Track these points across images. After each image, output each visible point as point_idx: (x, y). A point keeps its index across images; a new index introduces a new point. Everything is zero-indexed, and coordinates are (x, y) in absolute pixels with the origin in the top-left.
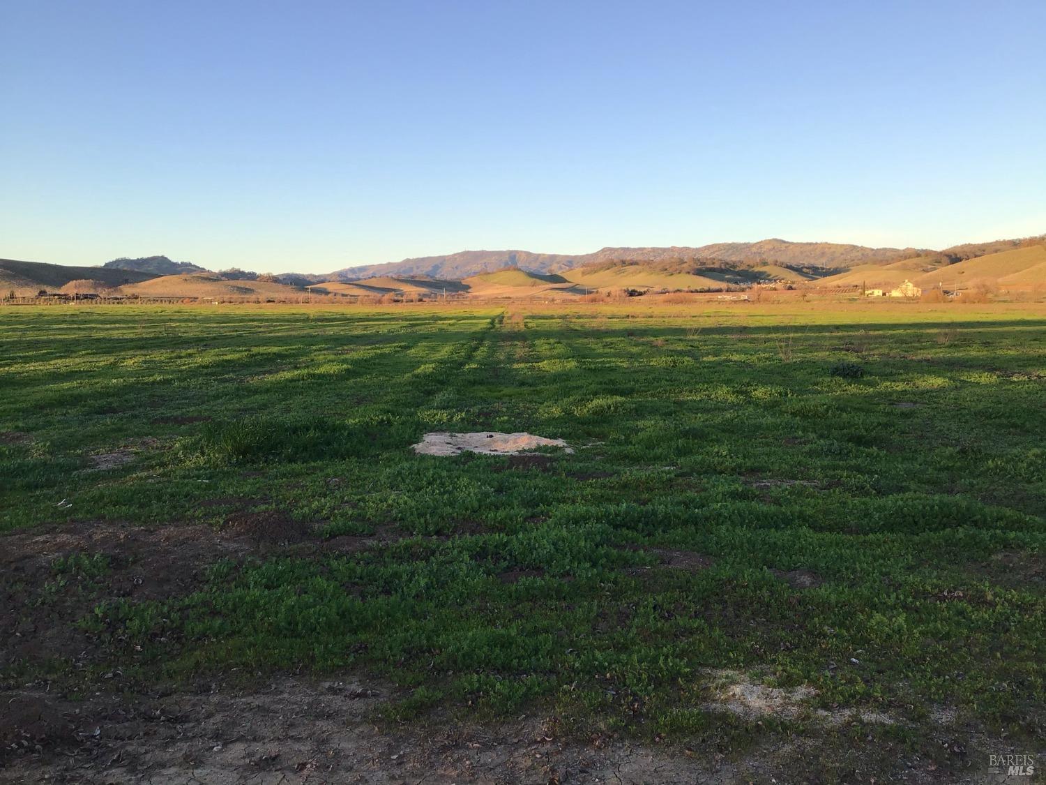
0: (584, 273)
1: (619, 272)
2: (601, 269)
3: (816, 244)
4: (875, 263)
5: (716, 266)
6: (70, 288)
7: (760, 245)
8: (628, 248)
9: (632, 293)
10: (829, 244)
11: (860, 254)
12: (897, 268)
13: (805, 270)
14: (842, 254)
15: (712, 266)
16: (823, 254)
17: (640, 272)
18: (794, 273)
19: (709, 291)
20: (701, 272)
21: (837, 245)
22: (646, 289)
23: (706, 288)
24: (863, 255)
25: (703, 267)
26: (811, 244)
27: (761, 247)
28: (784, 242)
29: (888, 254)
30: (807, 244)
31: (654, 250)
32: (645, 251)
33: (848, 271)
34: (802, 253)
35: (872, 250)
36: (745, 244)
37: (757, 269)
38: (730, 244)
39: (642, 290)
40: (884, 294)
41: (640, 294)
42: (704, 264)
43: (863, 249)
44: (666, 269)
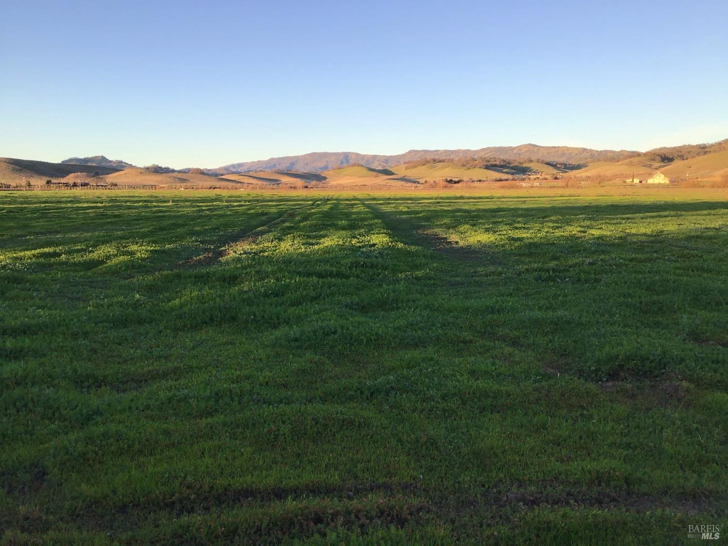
0: (407, 168)
1: (432, 167)
2: (419, 165)
3: (559, 147)
4: (605, 161)
5: (498, 163)
6: (70, 179)
7: (519, 148)
8: (427, 150)
9: (450, 181)
10: (568, 148)
11: (589, 154)
12: (626, 164)
13: (558, 166)
14: (576, 154)
15: (495, 163)
16: (564, 154)
17: (446, 167)
18: (551, 168)
19: (501, 180)
20: (487, 167)
21: (573, 148)
22: (458, 179)
23: (498, 178)
24: (591, 155)
25: (489, 164)
26: (554, 147)
27: (520, 150)
28: (536, 146)
29: (609, 154)
30: (553, 147)
31: (445, 151)
32: (439, 152)
33: (586, 166)
34: (548, 153)
35: (598, 151)
36: (509, 147)
37: (524, 165)
38: (498, 148)
39: (456, 180)
40: (641, 182)
41: (456, 182)
42: (489, 161)
43: (591, 150)
44: (465, 166)
